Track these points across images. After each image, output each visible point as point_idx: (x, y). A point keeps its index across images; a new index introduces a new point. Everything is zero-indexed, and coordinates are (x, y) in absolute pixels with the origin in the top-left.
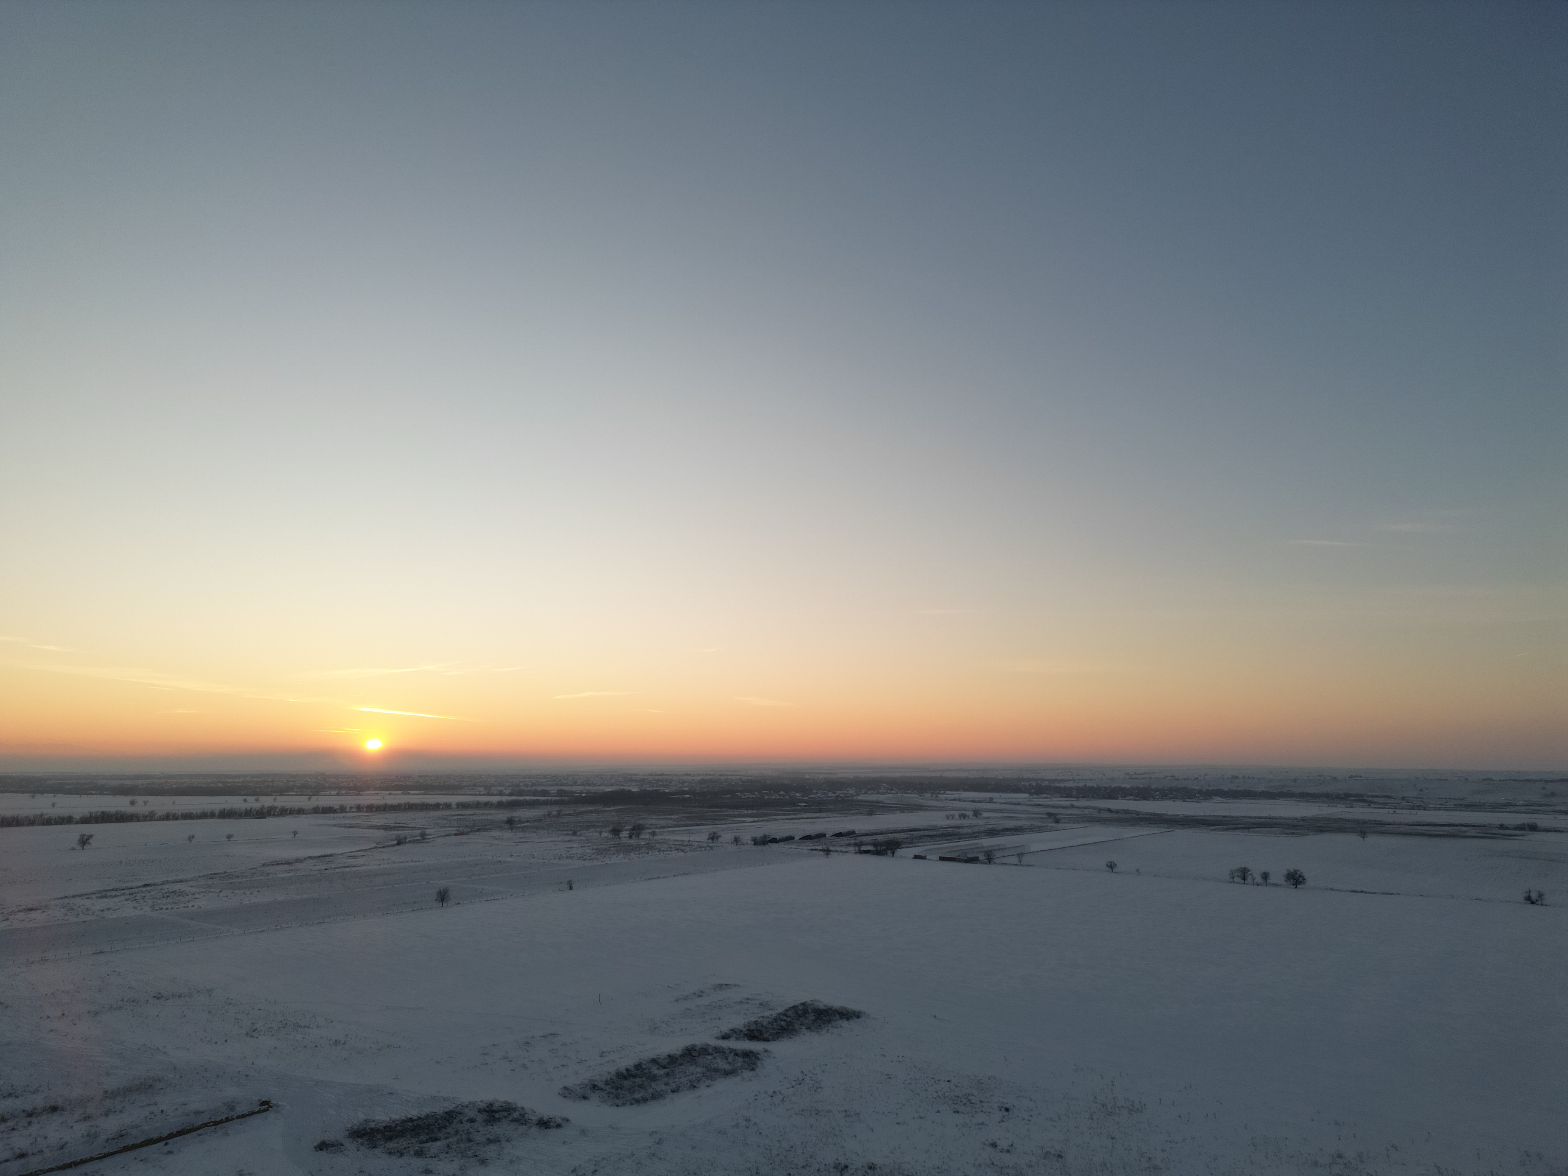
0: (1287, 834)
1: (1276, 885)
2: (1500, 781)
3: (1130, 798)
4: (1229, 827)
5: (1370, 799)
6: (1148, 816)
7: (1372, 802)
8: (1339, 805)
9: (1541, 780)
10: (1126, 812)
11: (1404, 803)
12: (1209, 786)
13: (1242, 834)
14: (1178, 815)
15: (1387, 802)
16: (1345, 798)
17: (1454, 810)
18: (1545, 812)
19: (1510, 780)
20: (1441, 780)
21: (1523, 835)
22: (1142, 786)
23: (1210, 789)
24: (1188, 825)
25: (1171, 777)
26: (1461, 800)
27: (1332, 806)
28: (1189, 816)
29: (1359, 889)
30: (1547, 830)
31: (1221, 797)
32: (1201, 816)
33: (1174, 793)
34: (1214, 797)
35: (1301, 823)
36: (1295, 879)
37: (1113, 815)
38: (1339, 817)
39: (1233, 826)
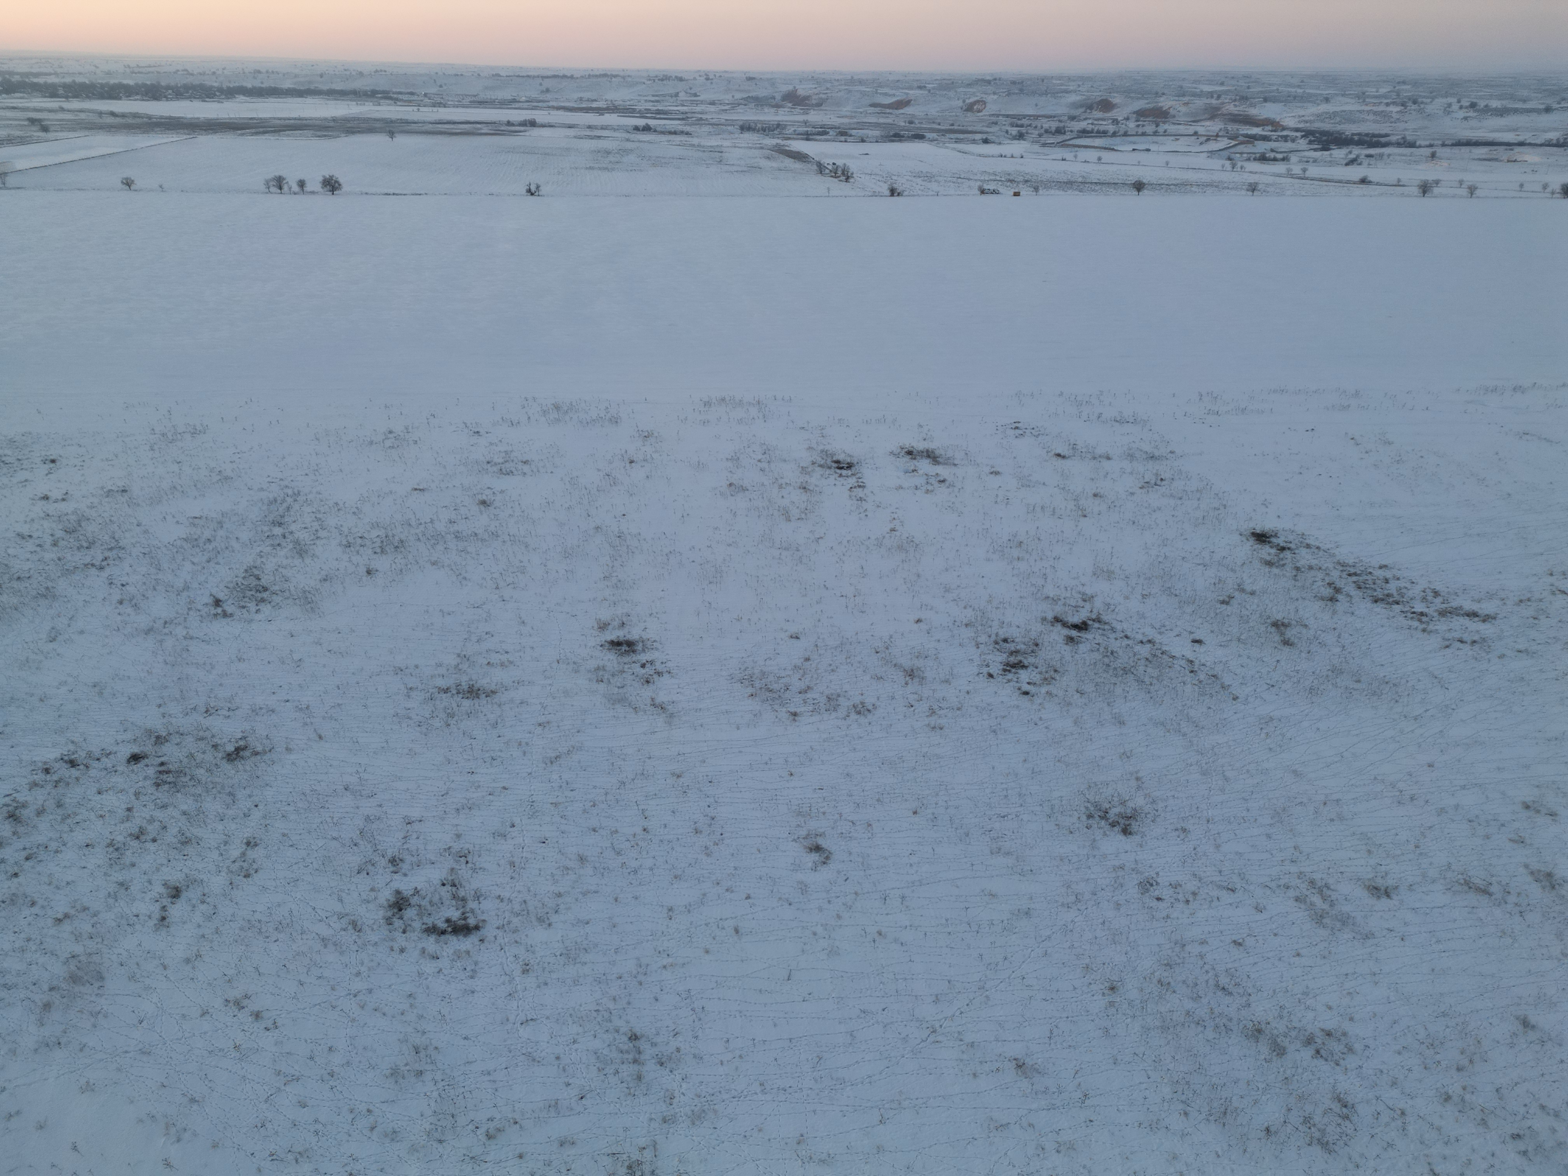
0: (319, 137)
1: (313, 193)
2: (507, 76)
3: (136, 97)
4: (258, 130)
5: (395, 96)
6: (163, 120)
7: (397, 99)
8: (366, 103)
9: (538, 77)
10: (135, 115)
11: (426, 100)
12: (230, 82)
13: (272, 138)
14: (198, 118)
15: (411, 99)
16: (372, 95)
17: (471, 107)
18: (541, 108)
19: (514, 76)
20: (458, 75)
21: (525, 131)
22: (148, 83)
23: (231, 86)
24: (211, 129)
25: (183, 71)
26: (475, 96)
27: (361, 105)
28: (211, 120)
29: (391, 191)
30: (543, 126)
31: (244, 95)
32: (225, 119)
33: (190, 92)
34: (237, 96)
35: (332, 124)
36: (331, 185)
37: (118, 120)
38: (369, 116)
39: (261, 130)
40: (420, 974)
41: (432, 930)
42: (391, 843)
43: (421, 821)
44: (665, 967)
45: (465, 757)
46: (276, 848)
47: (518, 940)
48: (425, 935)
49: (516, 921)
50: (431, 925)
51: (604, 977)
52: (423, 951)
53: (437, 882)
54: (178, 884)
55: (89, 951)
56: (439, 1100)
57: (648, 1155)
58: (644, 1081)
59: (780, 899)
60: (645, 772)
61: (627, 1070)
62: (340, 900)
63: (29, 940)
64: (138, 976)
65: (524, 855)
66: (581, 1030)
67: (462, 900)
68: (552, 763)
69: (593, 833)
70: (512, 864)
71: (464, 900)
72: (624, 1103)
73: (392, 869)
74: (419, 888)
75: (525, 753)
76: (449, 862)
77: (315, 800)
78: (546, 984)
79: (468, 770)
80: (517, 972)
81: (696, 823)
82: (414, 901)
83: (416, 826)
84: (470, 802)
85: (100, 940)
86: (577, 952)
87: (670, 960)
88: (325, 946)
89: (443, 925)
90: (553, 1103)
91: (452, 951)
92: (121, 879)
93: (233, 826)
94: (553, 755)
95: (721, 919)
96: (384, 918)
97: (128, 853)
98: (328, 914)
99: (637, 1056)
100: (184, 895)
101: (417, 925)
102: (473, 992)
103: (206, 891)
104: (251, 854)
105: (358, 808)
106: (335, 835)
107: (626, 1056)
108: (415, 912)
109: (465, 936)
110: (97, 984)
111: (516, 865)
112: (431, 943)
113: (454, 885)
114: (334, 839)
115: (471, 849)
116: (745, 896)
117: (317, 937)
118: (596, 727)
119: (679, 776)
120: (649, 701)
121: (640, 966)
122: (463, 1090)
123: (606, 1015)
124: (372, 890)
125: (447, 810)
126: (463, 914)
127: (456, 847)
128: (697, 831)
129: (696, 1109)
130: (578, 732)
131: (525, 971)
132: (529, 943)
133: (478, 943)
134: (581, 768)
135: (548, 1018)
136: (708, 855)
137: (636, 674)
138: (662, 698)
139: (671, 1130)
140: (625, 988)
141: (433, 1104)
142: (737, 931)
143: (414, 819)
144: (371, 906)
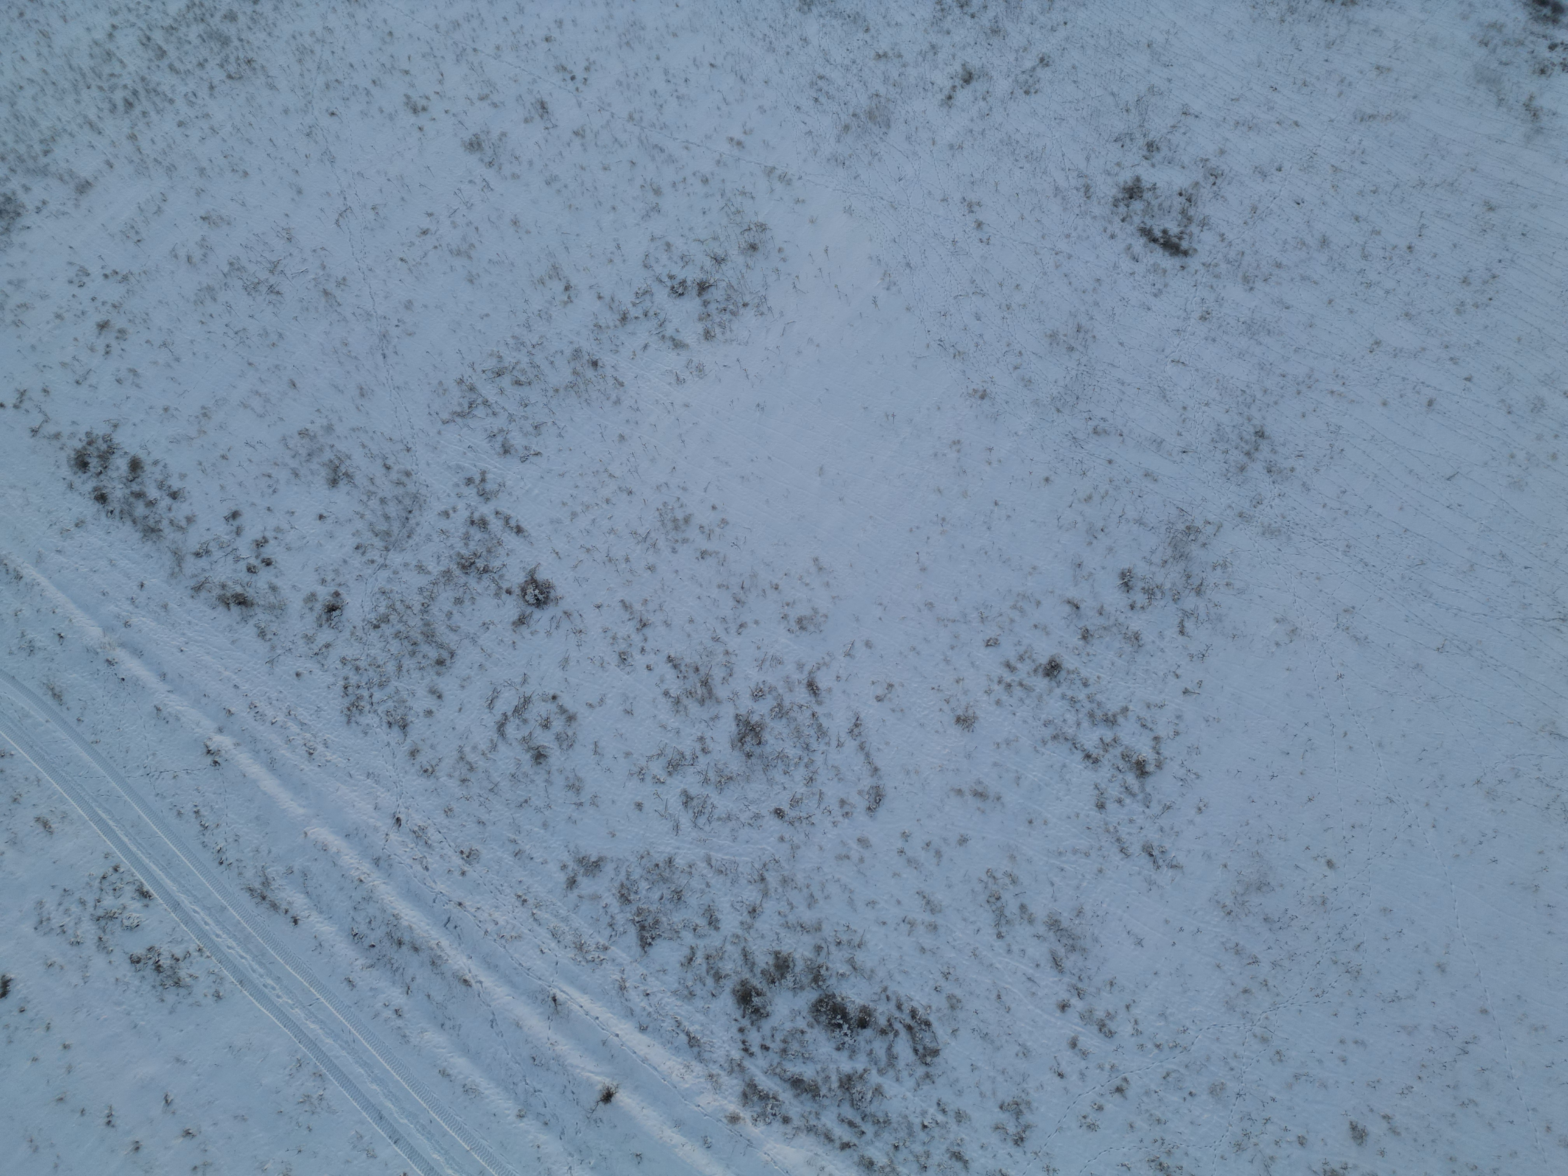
40: (1115, 267)
41: (1146, 232)
42: (1158, 126)
43: (1197, 117)
44: (1332, 392)
45: (1278, 67)
46: (1061, 77)
47: (1215, 286)
48: (1138, 234)
49: (1223, 266)
50: (1148, 227)
51: (1269, 367)
52: (1129, 247)
53: (1176, 189)
54: (973, 71)
55: (889, 96)
56: (1074, 379)
57: (1210, 529)
58: (1244, 473)
59: (1503, 401)
60: (1456, 184)
61: (1235, 456)
62: (1088, 159)
63: (854, 62)
64: (913, 139)
65: (1272, 206)
66: (1218, 398)
67: (1188, 219)
68: (1362, 120)
69: (1353, 221)
70: (1254, 209)
71: (1190, 219)
72: (1216, 480)
73: (1145, 153)
74: (1158, 185)
75: (1341, 94)
76: (1198, 175)
77: (1116, 44)
78: (1214, 340)
79: (1273, 84)
80: (1196, 315)
81: (1471, 271)
82: (1147, 195)
83: (1190, 120)
84: (1254, 121)
85: (899, 91)
86: (1261, 329)
87: (1342, 389)
88: (1055, 196)
89: (1158, 233)
90: (1159, 440)
91: (1152, 262)
92: (934, 41)
93: (1038, 35)
94: (1369, 111)
95: (1423, 383)
96: (1114, 197)
97: (949, 18)
98: (1072, 167)
99: (1253, 451)
100: (974, 83)
101: (1137, 220)
102: (1149, 309)
103: (990, 90)
104: (1041, 73)
105: (1149, 72)
106: (1115, 90)
107: (1243, 444)
108: (1142, 207)
109: (1171, 255)
110: (884, 129)
111: (1258, 212)
112: (1139, 244)
113: (1189, 200)
114: (1113, 94)
115: (1226, 172)
116: (1466, 375)
117: (1053, 183)
118: (1438, 102)
119: (1491, 209)
120: (1524, 99)
121: (1310, 377)
122: (1096, 383)
123: (1249, 400)
124: (1118, 164)
125: (1228, 118)
126: (1182, 233)
127: (1213, 162)
128: (1465, 281)
129: (1274, 525)
130: (1415, 97)
131: (1203, 318)
132: (1222, 295)
133: (1178, 268)
134: (1390, 142)
135: (1197, 370)
136: (1458, 312)
137: (1535, 54)
138: (1544, 102)
139: (1241, 526)
140: (1282, 388)
141: (1068, 379)
142: (1430, 403)
143: (1191, 111)
144: (1110, 180)
